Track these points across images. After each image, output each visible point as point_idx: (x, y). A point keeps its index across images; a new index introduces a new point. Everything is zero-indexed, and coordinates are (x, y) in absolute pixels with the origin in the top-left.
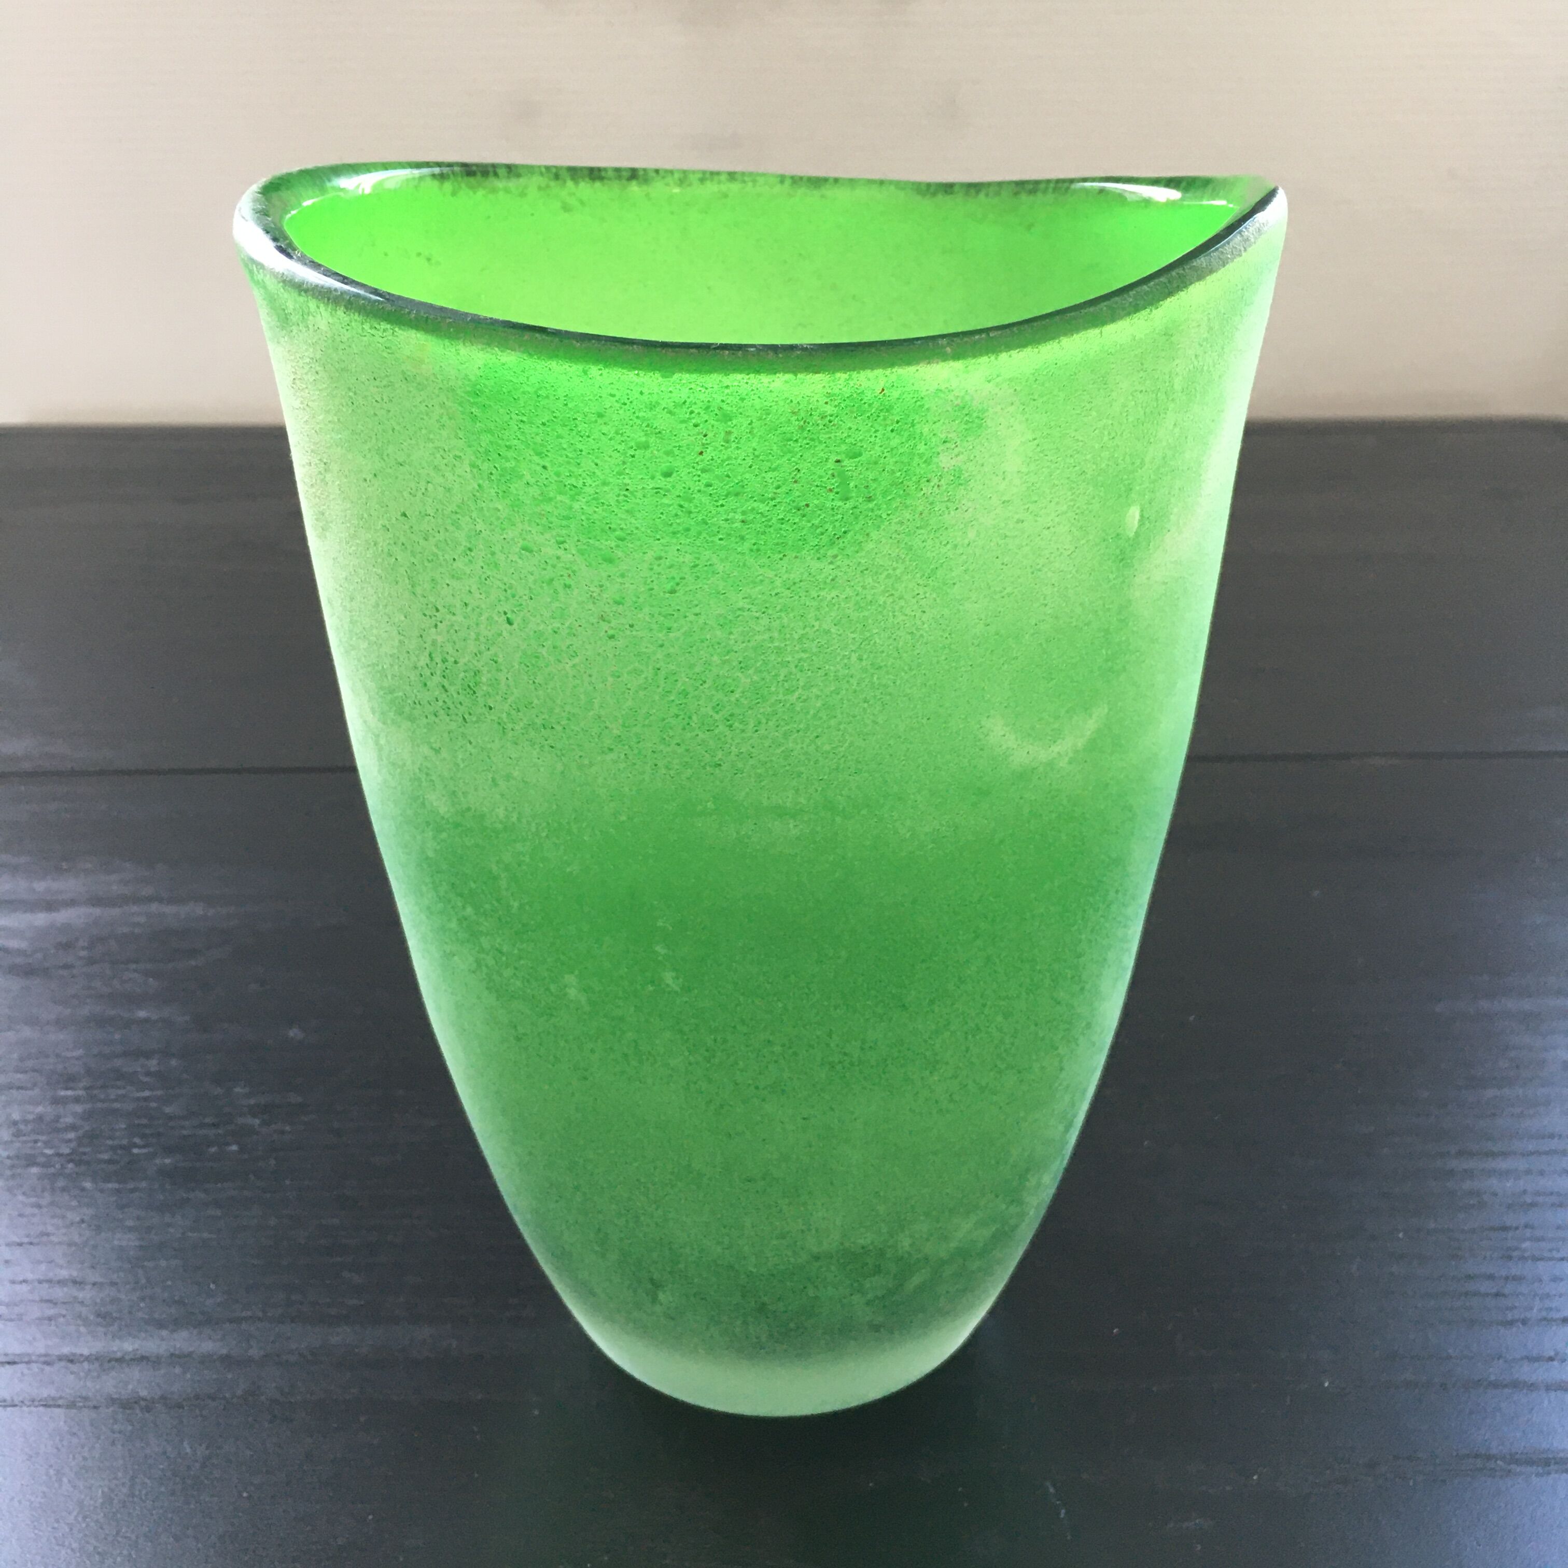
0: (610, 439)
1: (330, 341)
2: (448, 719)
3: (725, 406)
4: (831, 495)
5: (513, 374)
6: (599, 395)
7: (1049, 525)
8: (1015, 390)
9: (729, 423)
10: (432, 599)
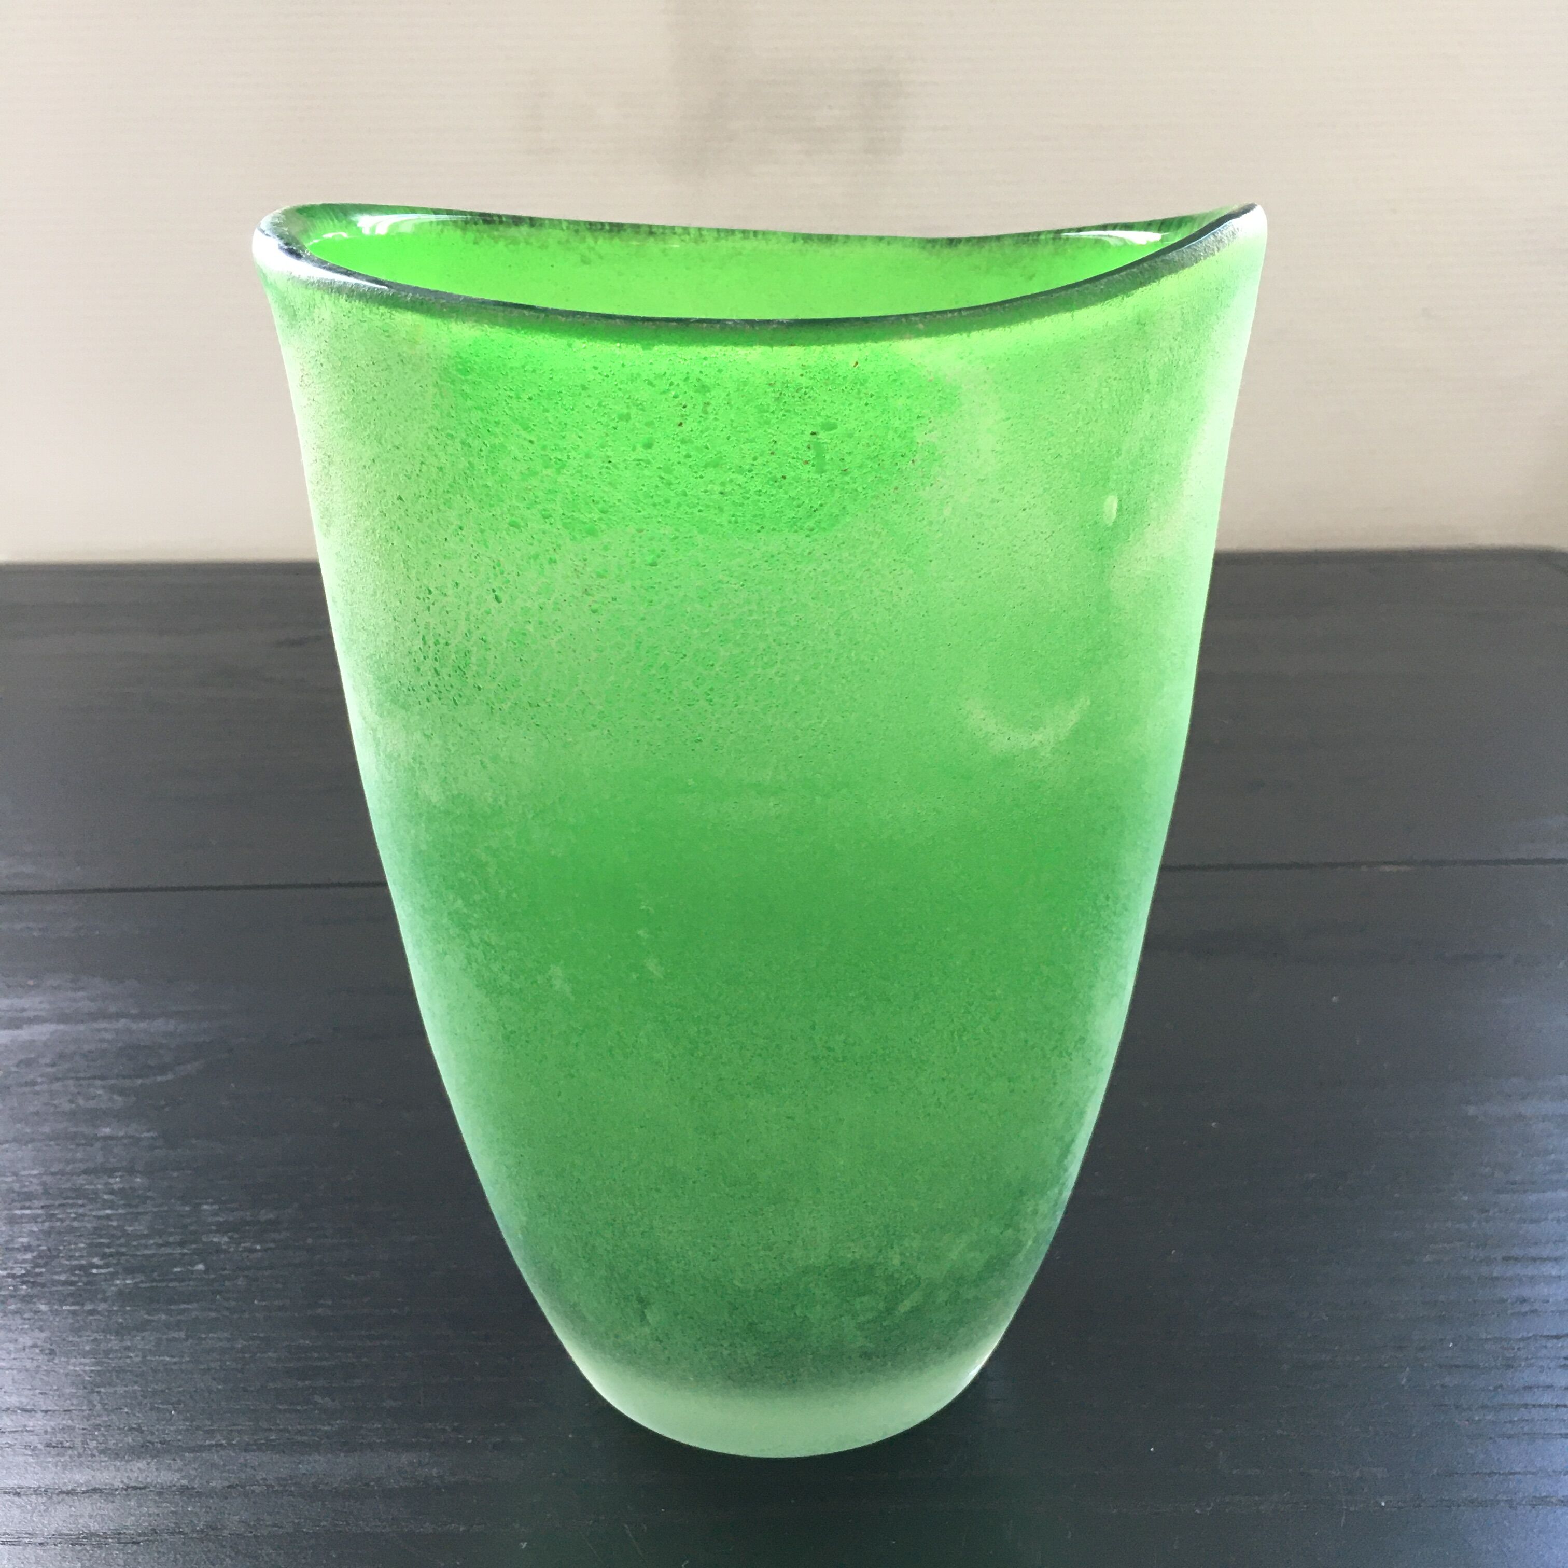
0: (594, 412)
1: (333, 331)
2: (439, 703)
3: (702, 377)
4: (808, 467)
5: (501, 349)
6: (583, 368)
7: (1025, 507)
8: (988, 368)
9: (708, 394)
10: (425, 582)
